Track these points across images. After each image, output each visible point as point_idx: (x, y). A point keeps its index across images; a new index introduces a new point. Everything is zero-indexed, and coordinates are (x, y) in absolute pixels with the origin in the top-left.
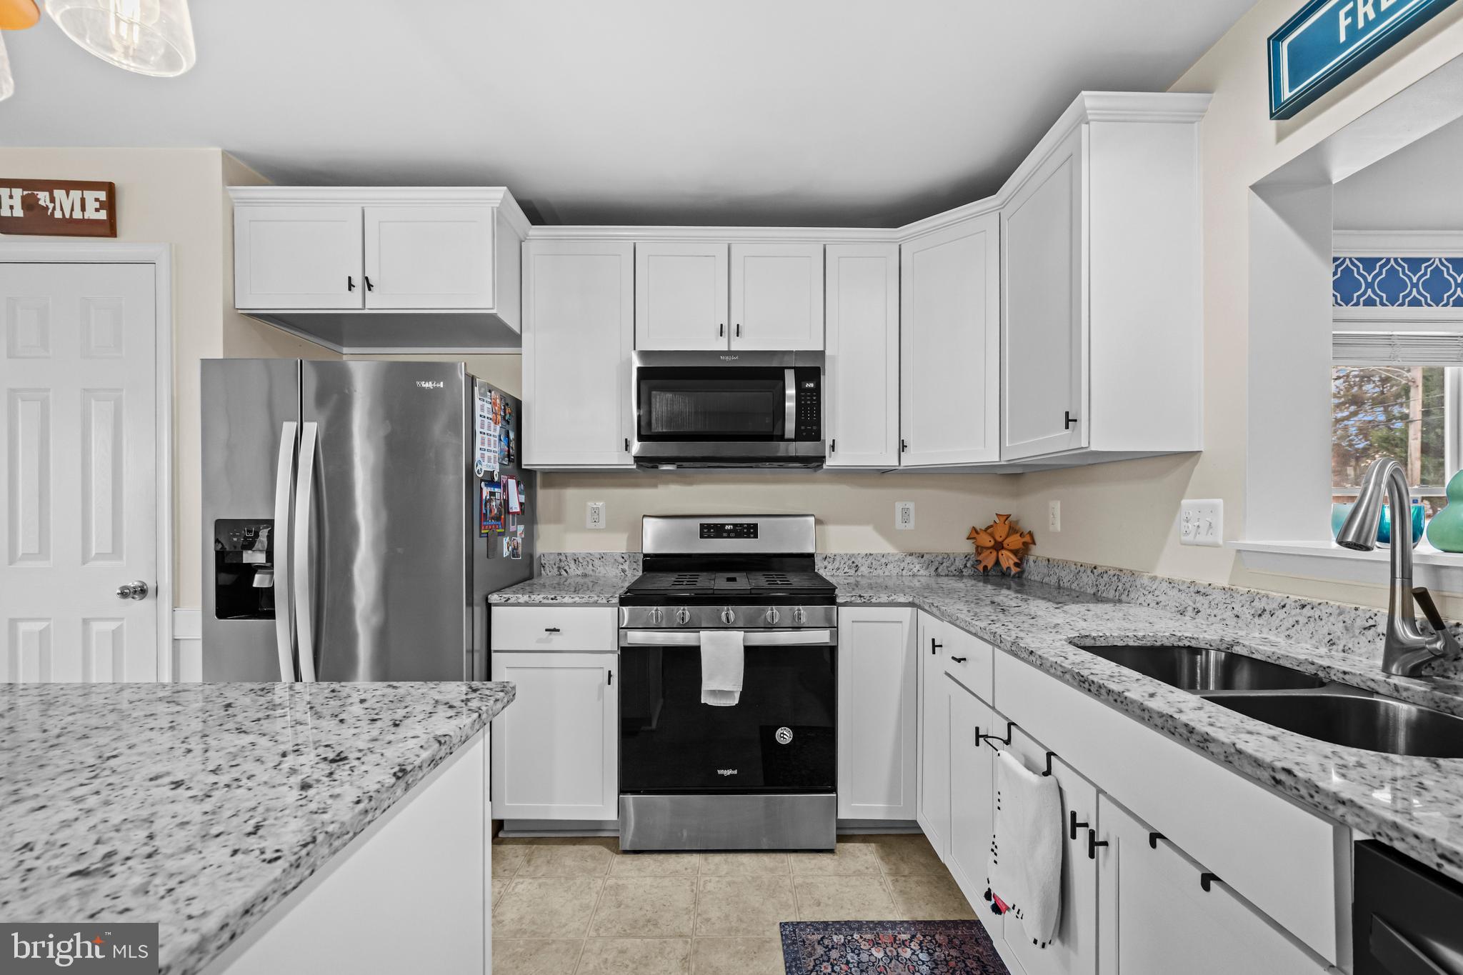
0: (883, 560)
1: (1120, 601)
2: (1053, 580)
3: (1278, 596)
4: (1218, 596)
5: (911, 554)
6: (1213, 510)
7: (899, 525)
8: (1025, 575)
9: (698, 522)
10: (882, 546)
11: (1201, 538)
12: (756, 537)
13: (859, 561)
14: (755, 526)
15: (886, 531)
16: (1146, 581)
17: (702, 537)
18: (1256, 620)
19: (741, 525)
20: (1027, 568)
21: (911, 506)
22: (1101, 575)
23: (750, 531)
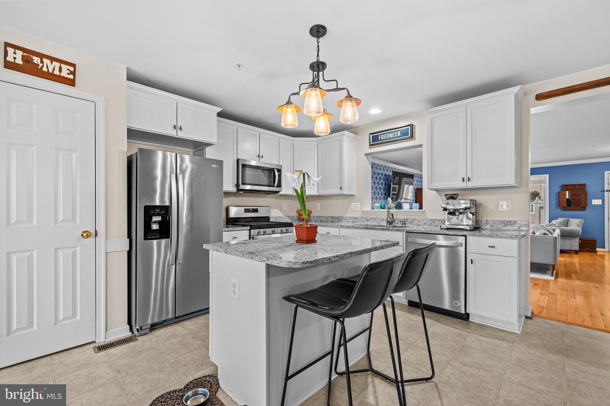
0: (282, 218)
1: (339, 222)
2: (320, 220)
3: (370, 217)
4: (360, 219)
5: (287, 216)
6: (358, 205)
7: (284, 209)
8: (310, 220)
9: (244, 208)
10: (281, 215)
11: (355, 209)
12: (258, 212)
13: (277, 218)
14: (257, 209)
15: (281, 210)
16: (345, 218)
17: (245, 212)
18: (367, 222)
19: (254, 209)
20: (310, 219)
21: (286, 204)
22: (334, 218)
23: (256, 211)
